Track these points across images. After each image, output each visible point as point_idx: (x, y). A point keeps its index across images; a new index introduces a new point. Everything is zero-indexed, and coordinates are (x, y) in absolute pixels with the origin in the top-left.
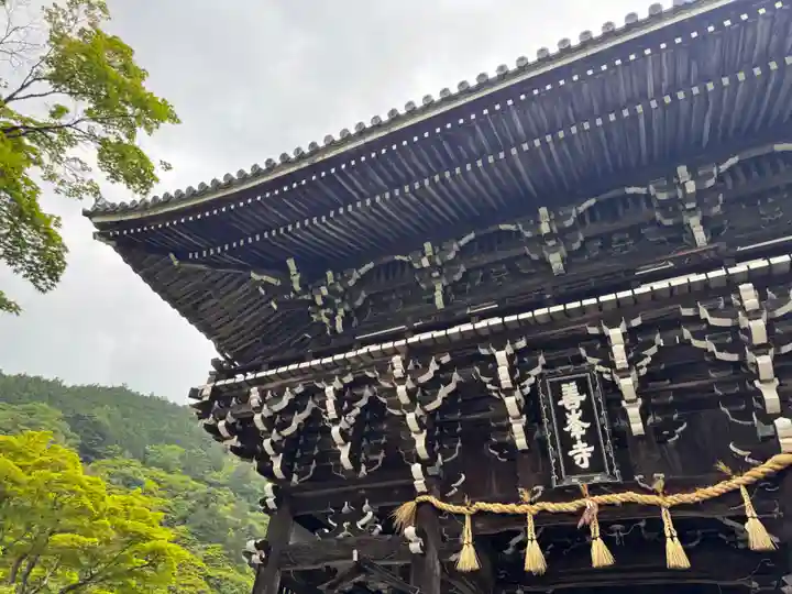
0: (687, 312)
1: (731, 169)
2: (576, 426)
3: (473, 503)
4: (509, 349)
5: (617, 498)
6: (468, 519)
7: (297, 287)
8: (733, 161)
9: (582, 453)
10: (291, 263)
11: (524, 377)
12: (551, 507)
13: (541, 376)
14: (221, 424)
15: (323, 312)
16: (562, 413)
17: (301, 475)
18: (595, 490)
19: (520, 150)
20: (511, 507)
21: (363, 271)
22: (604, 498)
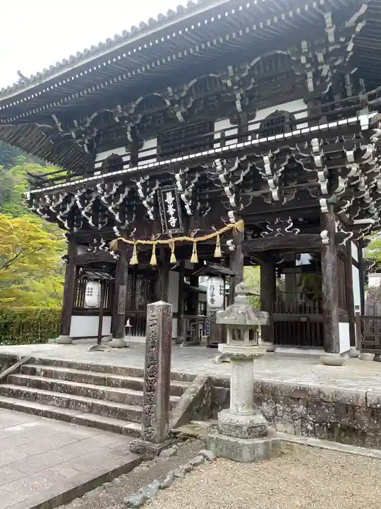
2: (171, 211)
3: (136, 240)
5: (181, 239)
6: (135, 247)
7: (60, 129)
8: (257, 59)
9: (173, 221)
10: (54, 117)
12: (161, 242)
13: (158, 190)
14: (38, 210)
16: (166, 204)
17: (77, 227)
18: (174, 235)
20: (148, 242)
21: (92, 117)
22: (177, 239)
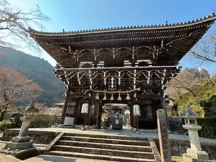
0: (128, 71)
1: (140, 48)
2: (112, 83)
4: (106, 72)
5: (115, 92)
6: (98, 93)
7: (70, 52)
8: (140, 47)
9: (112, 86)
10: (69, 47)
11: (107, 76)
12: (107, 92)
13: (109, 76)
14: (59, 76)
15: (75, 57)
16: (111, 81)
17: (72, 84)
18: (113, 91)
19: (112, 40)
20: (103, 91)
21: (82, 51)
